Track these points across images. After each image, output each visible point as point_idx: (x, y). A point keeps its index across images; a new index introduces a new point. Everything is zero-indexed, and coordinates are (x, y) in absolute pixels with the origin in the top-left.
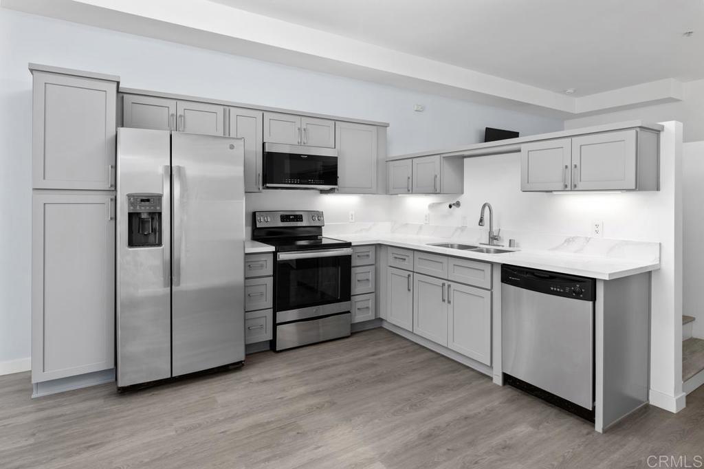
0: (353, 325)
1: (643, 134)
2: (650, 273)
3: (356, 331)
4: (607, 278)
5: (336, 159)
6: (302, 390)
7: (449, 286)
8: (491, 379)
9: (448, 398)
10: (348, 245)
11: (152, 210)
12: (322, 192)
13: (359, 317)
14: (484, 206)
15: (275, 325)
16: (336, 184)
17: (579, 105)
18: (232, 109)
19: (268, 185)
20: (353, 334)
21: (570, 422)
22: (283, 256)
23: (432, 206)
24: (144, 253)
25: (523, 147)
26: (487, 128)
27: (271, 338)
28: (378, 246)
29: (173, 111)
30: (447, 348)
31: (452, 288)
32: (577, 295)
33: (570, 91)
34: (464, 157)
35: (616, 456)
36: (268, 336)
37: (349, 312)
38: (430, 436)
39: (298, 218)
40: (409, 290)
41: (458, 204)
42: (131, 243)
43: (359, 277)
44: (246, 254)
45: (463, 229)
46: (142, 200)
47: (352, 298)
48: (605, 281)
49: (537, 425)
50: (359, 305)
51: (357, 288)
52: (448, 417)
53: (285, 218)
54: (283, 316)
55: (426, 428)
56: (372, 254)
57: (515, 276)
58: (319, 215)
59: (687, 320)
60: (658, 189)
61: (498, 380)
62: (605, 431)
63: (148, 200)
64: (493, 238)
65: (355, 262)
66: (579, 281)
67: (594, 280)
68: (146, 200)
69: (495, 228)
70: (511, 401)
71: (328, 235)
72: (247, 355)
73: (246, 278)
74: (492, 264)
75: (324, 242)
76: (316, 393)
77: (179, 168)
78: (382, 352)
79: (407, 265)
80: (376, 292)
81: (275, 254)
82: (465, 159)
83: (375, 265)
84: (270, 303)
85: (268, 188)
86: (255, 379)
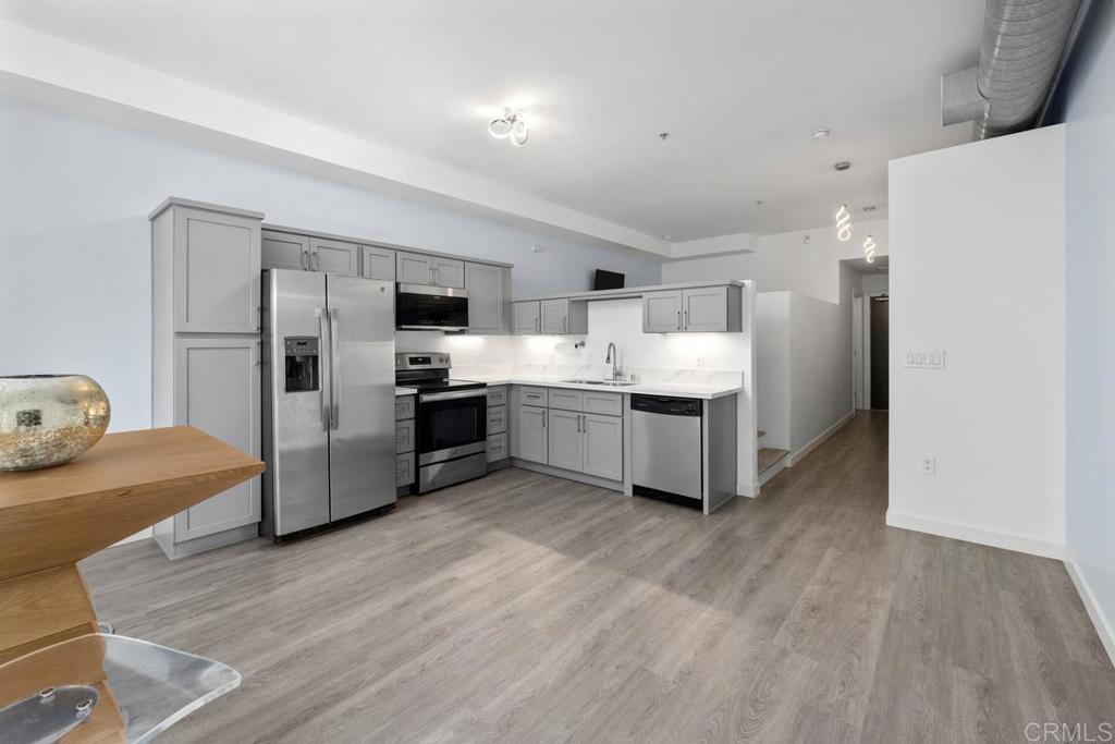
0: (489, 464)
1: (731, 289)
2: (736, 394)
3: (491, 470)
4: (710, 398)
5: (467, 299)
6: (463, 519)
7: (584, 417)
8: (623, 493)
9: (592, 510)
10: (483, 385)
11: (308, 353)
12: (447, 333)
13: (494, 457)
14: (611, 345)
15: (418, 468)
16: (467, 325)
17: (677, 250)
18: (365, 247)
19: (404, 327)
20: (489, 473)
21: (685, 512)
22: (426, 398)
23: (557, 347)
24: (301, 397)
25: (644, 294)
26: (598, 271)
27: (413, 481)
28: (510, 386)
29: (305, 248)
30: (583, 474)
31: (587, 418)
32: (691, 413)
33: (668, 237)
34: (587, 301)
35: (718, 526)
36: (411, 480)
37: (484, 452)
38: (588, 534)
39: (427, 360)
40: (544, 425)
41: (583, 344)
42: (288, 389)
43: (493, 417)
44: (397, 397)
45: (588, 367)
46: (299, 344)
47: (488, 438)
48: (709, 400)
49: (664, 516)
50: (494, 444)
51: (492, 428)
52: (598, 520)
53: (414, 361)
54: (423, 458)
55: (583, 529)
56: (504, 394)
57: (642, 402)
58: (446, 359)
59: (760, 434)
60: (741, 331)
61: (629, 492)
62: (710, 514)
63: (305, 344)
64: (618, 374)
65: (490, 402)
66: (689, 402)
67: (701, 400)
68: (302, 342)
69: (618, 366)
70: (641, 505)
71: (456, 377)
72: (398, 498)
73: (397, 421)
74: (623, 394)
75: (451, 384)
76: (478, 519)
77: (335, 311)
78: (522, 485)
79: (542, 402)
80: (508, 432)
81: (417, 396)
82: (590, 303)
83: (507, 405)
84: (411, 446)
85: (401, 329)
86: (413, 516)
